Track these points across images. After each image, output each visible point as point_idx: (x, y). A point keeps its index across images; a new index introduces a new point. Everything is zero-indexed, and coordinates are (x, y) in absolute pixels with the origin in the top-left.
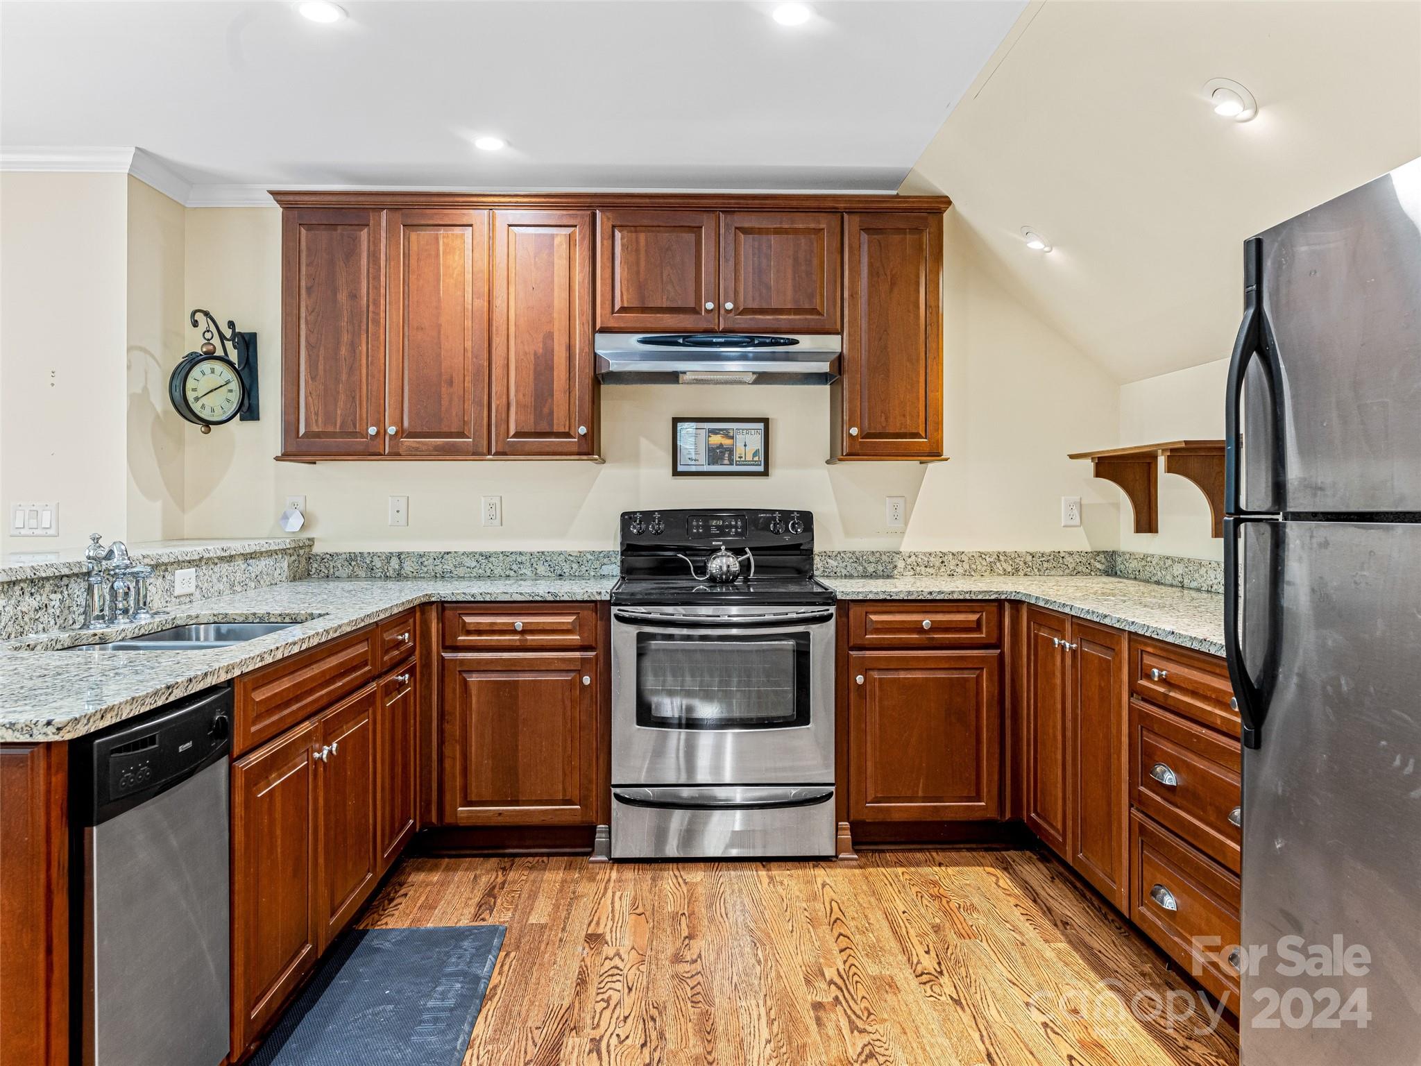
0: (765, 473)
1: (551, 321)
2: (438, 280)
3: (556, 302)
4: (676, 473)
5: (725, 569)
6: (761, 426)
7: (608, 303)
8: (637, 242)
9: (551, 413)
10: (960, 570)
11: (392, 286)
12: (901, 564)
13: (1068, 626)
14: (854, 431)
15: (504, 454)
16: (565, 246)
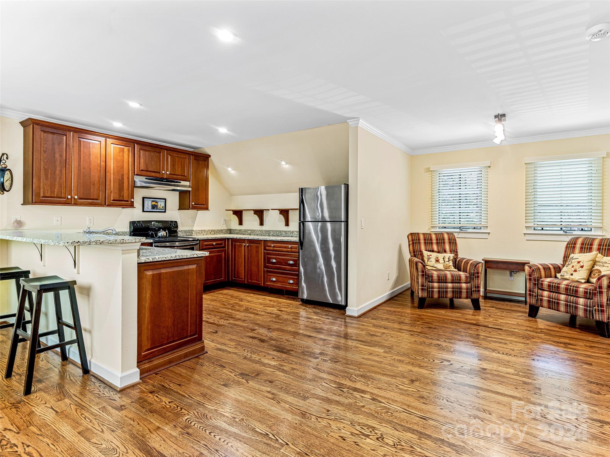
0: (165, 212)
1: (123, 171)
2: (90, 156)
3: (125, 166)
4: (143, 211)
5: (163, 235)
6: (164, 200)
7: (138, 168)
8: (146, 154)
9: (123, 195)
10: (205, 234)
11: (75, 154)
12: (194, 233)
13: (246, 241)
14: (193, 203)
15: (110, 205)
16: (127, 152)
